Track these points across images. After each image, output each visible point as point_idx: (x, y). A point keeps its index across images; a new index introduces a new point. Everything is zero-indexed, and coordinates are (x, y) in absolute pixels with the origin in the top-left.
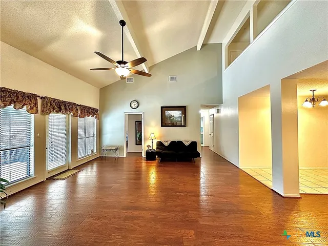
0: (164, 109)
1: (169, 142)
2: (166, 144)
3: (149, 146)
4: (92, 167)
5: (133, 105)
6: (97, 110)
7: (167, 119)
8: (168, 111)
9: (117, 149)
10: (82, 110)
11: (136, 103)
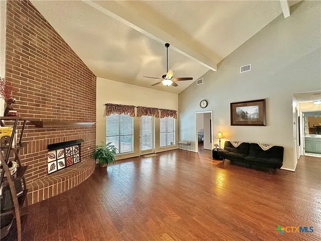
0: (233, 106)
1: (239, 144)
2: (236, 145)
3: (216, 145)
4: (172, 156)
5: (202, 104)
6: (175, 112)
7: (238, 116)
8: (240, 108)
9: (189, 144)
10: (162, 113)
11: (205, 102)
